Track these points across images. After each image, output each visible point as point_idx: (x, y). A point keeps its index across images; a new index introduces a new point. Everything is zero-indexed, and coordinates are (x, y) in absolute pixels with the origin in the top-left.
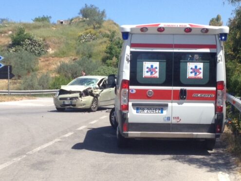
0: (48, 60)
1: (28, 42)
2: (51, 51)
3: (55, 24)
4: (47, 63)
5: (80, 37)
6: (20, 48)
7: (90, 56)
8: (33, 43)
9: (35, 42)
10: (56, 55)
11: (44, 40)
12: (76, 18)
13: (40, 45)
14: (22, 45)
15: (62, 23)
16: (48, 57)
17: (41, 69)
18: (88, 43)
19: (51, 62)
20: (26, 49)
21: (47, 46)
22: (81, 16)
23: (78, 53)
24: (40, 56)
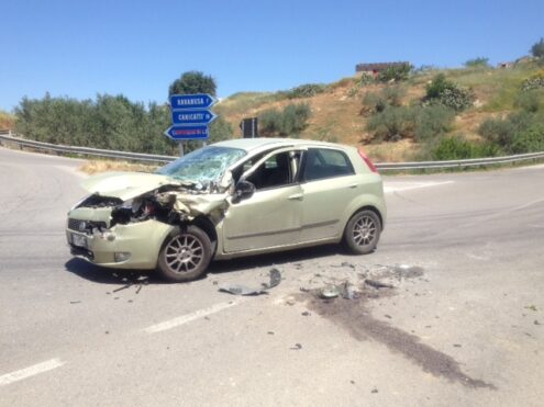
0: (472, 117)
2: (478, 104)
4: (470, 120)
5: (523, 82)
6: (436, 100)
7: (534, 109)
8: (455, 93)
9: (458, 92)
10: (485, 109)
11: (471, 89)
13: (463, 96)
14: (439, 97)
15: (504, 66)
16: (472, 112)
18: (535, 91)
19: (475, 118)
21: (474, 98)
24: (461, 111)
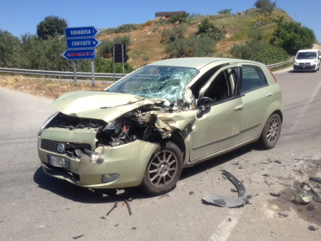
0: (225, 44)
1: (210, 29)
2: (228, 36)
3: (234, 15)
4: (224, 45)
5: (252, 23)
6: (205, 34)
7: (260, 38)
8: (215, 30)
9: (216, 29)
10: (232, 39)
11: (223, 27)
12: (252, 9)
13: (219, 32)
14: (206, 32)
15: (240, 13)
16: (225, 41)
17: (219, 51)
18: (259, 28)
19: (227, 45)
20: (209, 35)
21: (225, 32)
22: (255, 8)
23: (249, 36)
24: (219, 40)
